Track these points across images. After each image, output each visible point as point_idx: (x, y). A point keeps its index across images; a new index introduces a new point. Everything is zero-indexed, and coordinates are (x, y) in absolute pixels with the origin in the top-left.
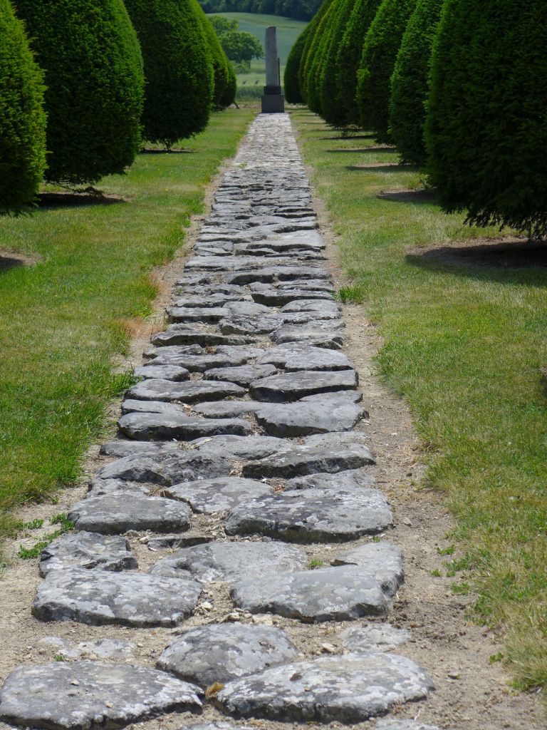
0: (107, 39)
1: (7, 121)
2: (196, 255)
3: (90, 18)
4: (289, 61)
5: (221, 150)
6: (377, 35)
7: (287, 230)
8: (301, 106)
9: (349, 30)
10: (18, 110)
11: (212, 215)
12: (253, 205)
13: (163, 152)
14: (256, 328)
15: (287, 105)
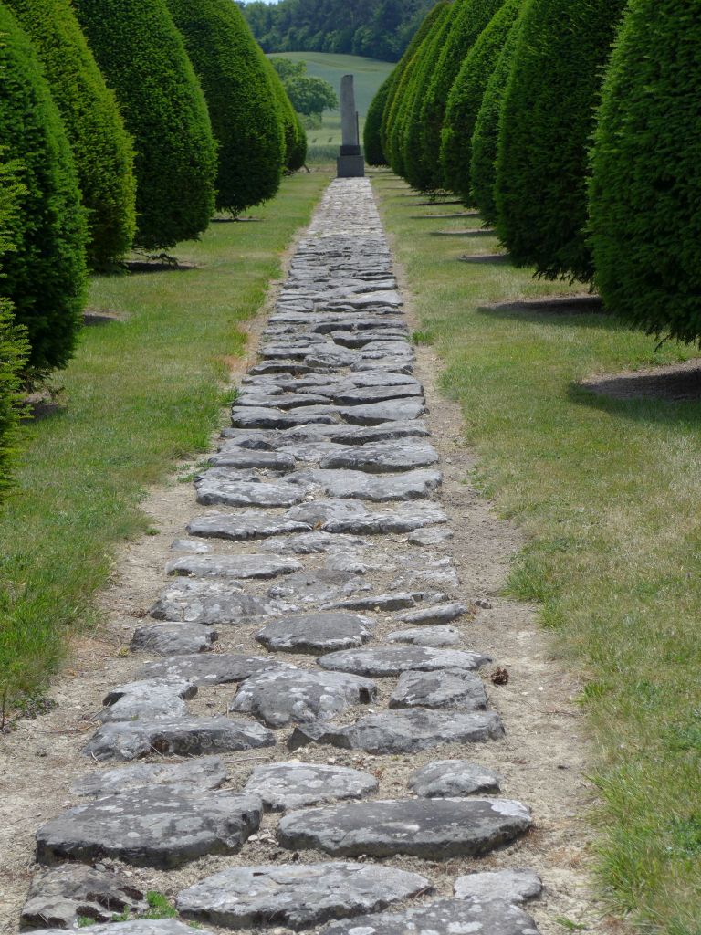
0: (180, 102)
1: (103, 185)
2: (278, 312)
3: (164, 81)
4: (369, 115)
5: (293, 218)
6: (461, 92)
7: (365, 291)
8: (384, 169)
9: (434, 84)
10: (113, 175)
11: (290, 279)
12: (331, 270)
13: (230, 221)
14: (338, 361)
15: (367, 167)
